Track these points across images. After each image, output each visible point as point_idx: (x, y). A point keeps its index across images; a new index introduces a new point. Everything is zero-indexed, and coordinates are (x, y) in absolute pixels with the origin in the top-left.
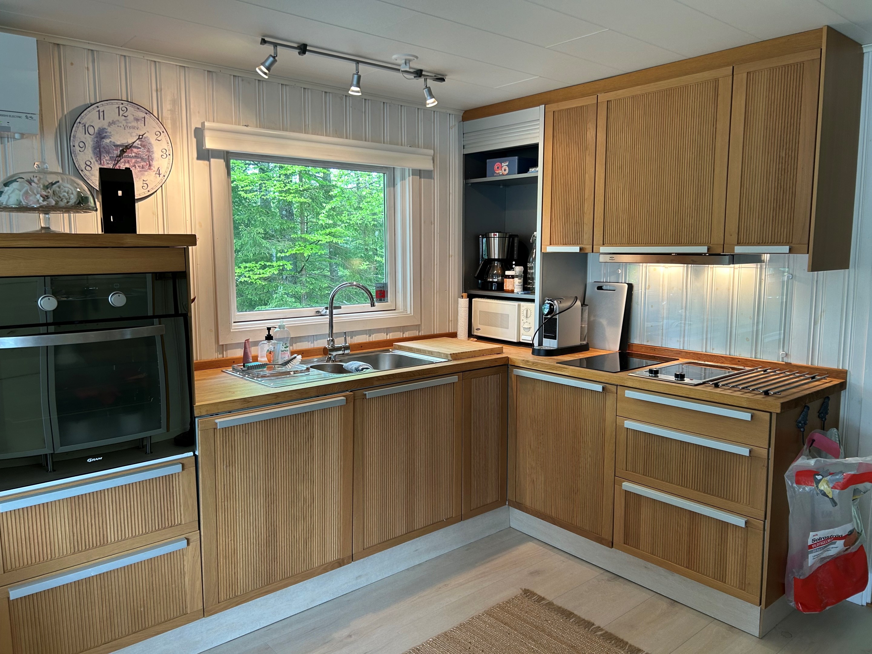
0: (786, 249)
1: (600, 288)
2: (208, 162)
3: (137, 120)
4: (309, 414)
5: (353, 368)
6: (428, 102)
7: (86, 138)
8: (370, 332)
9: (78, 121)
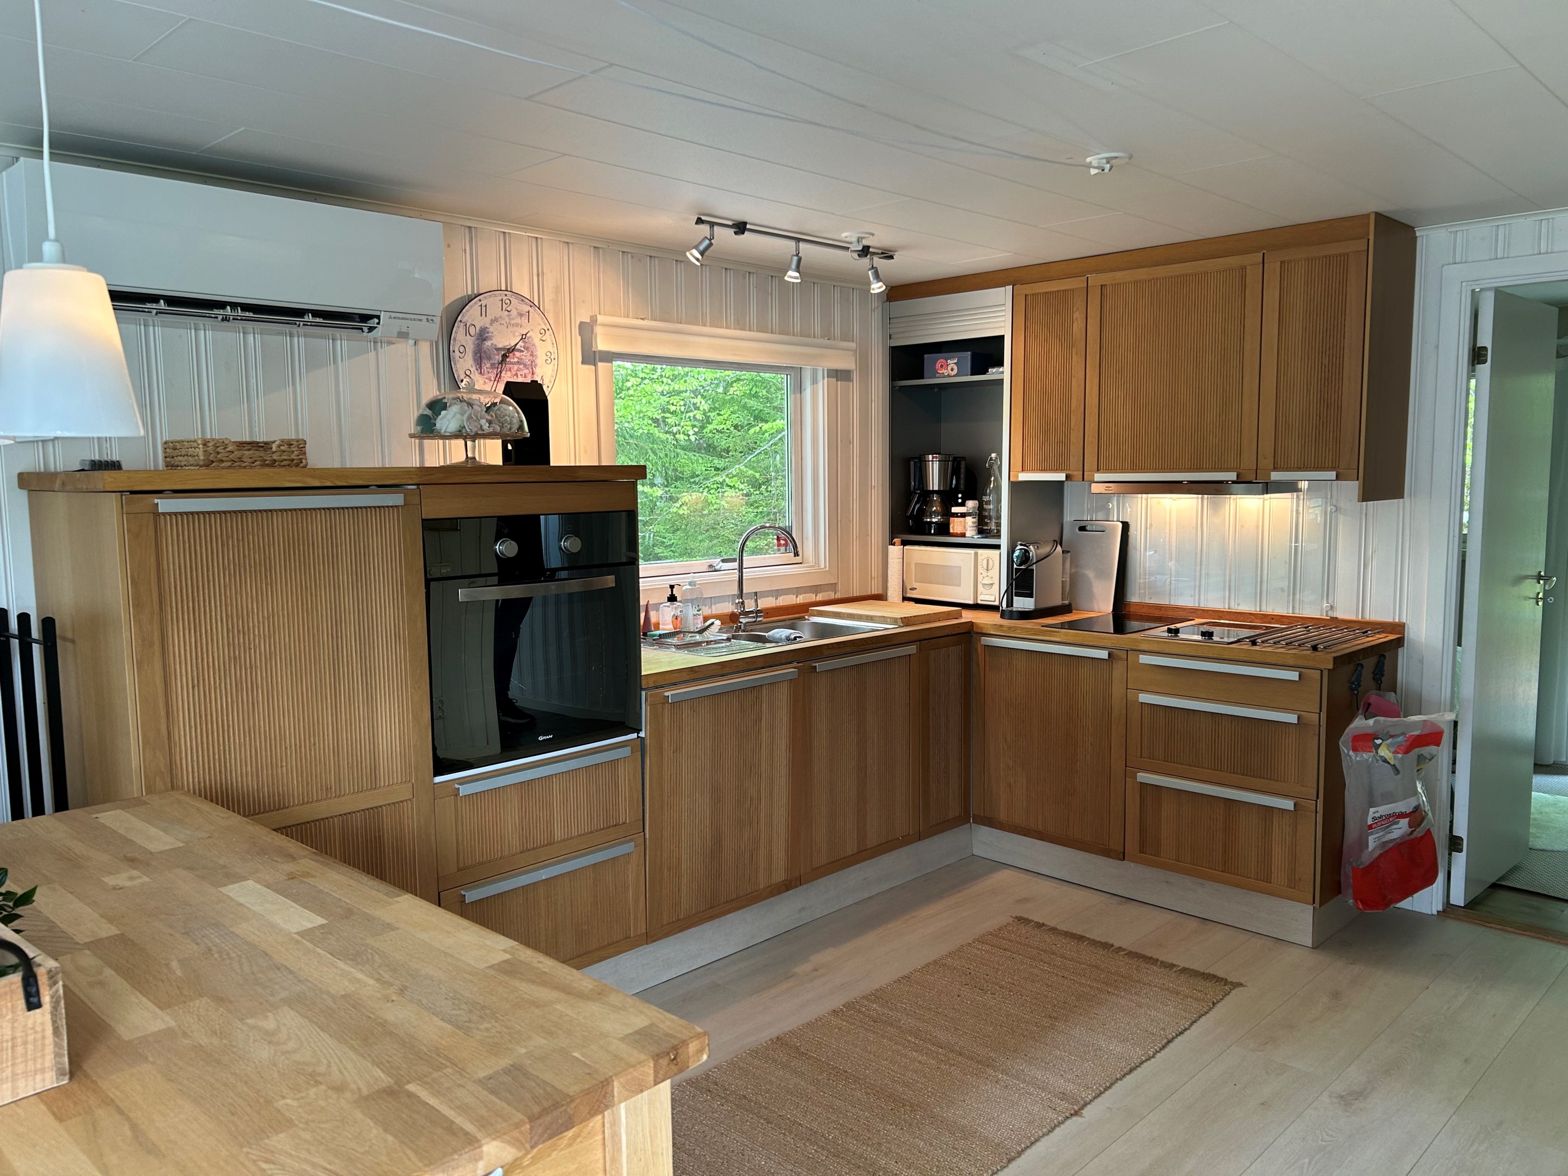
0: (1333, 475)
1: (1082, 529)
2: (593, 367)
3: (521, 315)
4: (755, 689)
5: (783, 637)
6: (873, 286)
7: (466, 341)
8: (777, 593)
9: (459, 318)
